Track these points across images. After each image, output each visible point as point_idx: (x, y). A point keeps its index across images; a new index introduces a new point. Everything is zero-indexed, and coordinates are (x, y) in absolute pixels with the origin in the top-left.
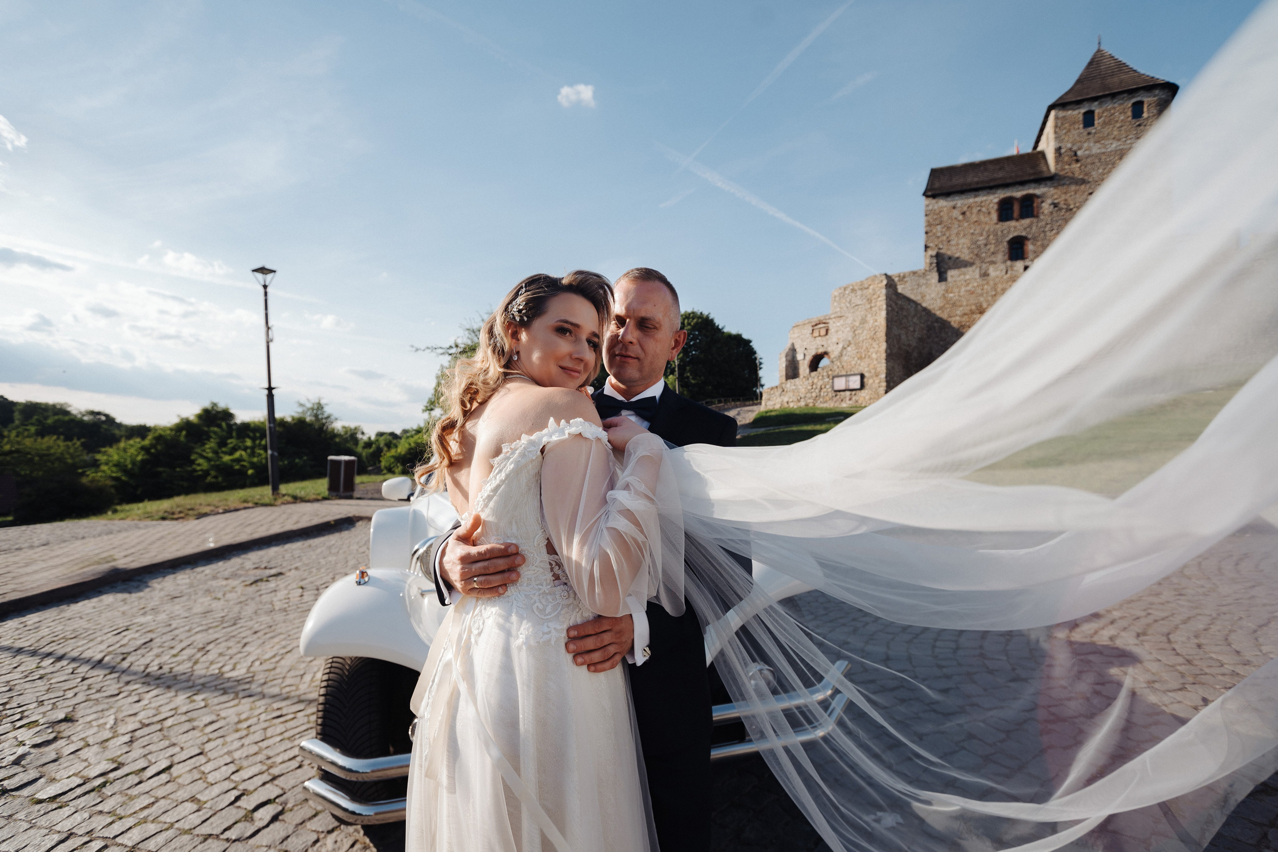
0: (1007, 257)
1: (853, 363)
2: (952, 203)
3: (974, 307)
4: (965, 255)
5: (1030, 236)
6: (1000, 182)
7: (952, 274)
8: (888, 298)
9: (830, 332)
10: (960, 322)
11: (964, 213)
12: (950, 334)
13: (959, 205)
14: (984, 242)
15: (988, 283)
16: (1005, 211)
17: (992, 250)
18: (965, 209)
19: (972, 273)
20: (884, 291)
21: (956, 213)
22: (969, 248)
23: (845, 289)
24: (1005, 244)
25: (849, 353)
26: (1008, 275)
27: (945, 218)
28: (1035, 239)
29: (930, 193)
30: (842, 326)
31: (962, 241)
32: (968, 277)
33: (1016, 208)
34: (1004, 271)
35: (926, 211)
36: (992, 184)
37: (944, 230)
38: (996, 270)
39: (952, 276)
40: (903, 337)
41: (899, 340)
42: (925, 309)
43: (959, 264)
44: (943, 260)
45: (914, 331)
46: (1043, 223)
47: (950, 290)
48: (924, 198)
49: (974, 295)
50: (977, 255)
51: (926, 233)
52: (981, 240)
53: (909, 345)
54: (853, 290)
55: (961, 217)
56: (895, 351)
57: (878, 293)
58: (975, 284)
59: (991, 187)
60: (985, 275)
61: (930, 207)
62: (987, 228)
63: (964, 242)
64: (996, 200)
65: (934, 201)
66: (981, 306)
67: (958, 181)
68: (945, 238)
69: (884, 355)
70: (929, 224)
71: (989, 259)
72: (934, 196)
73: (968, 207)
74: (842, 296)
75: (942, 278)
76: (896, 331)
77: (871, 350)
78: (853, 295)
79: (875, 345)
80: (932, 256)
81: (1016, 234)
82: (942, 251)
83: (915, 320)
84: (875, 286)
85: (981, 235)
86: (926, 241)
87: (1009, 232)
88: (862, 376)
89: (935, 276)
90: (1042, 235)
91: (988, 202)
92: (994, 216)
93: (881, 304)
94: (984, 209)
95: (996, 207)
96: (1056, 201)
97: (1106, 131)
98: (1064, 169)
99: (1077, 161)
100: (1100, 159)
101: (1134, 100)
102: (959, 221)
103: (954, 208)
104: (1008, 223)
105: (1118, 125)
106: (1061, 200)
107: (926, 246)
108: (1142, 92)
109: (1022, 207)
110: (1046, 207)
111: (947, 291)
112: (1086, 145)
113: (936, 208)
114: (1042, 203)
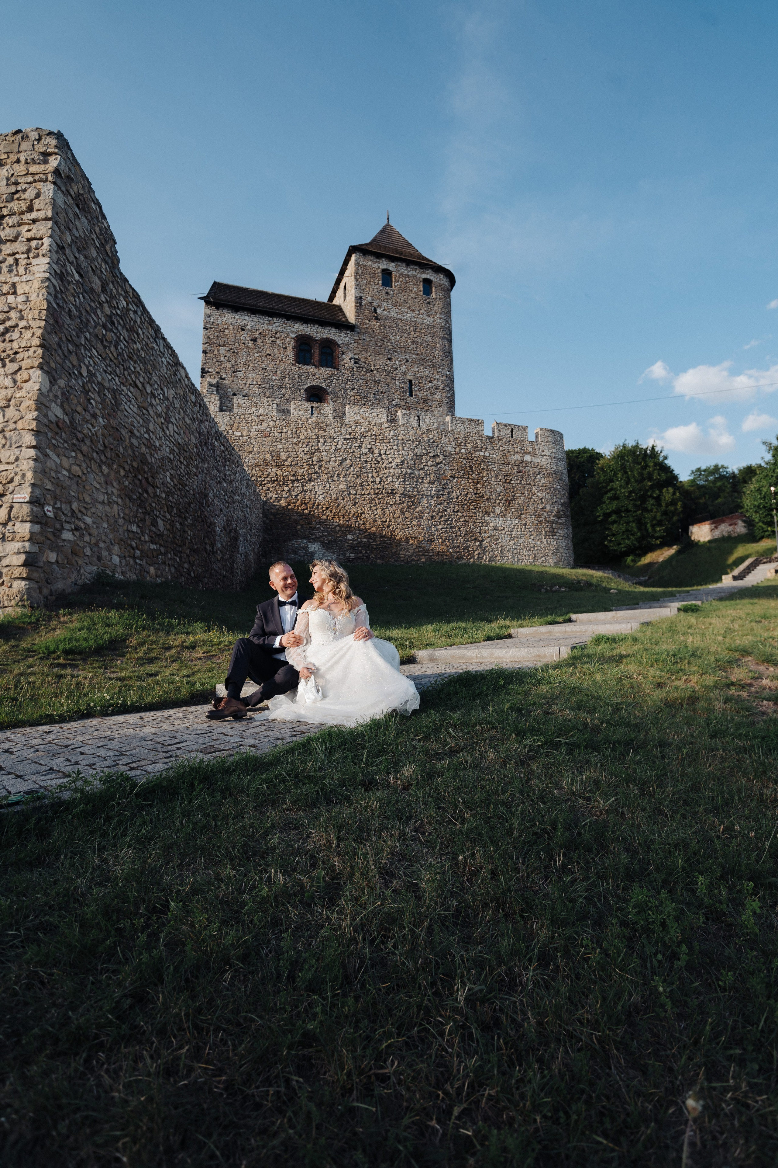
2: (241, 322)
3: (268, 456)
4: (254, 394)
5: (329, 389)
6: (300, 315)
7: (239, 405)
11: (254, 340)
13: (249, 327)
15: (288, 425)
16: (303, 351)
17: (287, 396)
18: (257, 334)
21: (244, 337)
24: (303, 391)
27: (231, 340)
28: (336, 395)
29: (211, 302)
31: (251, 375)
32: (261, 411)
33: (316, 352)
34: (310, 412)
35: (206, 323)
37: (228, 355)
39: (239, 407)
46: (344, 378)
47: (236, 425)
48: (203, 302)
49: (269, 439)
51: (205, 352)
52: (275, 380)
55: (251, 344)
58: (271, 424)
59: (287, 318)
60: (285, 411)
61: (212, 319)
62: (282, 366)
63: (253, 376)
64: (293, 335)
65: (216, 310)
66: (279, 456)
67: (248, 301)
68: (227, 365)
70: (208, 341)
72: (216, 305)
73: (260, 333)
75: (226, 407)
80: (209, 383)
81: (314, 383)
82: (222, 380)
85: (275, 373)
86: (204, 364)
87: (307, 378)
90: (343, 393)
91: (284, 335)
92: (291, 354)
94: (278, 342)
95: (292, 343)
96: (356, 357)
97: (403, 297)
98: (364, 323)
99: (377, 319)
100: (397, 325)
101: (424, 276)
102: (247, 347)
103: (243, 330)
104: (305, 367)
105: (412, 295)
106: (361, 357)
107: (203, 369)
108: (430, 271)
109: (322, 354)
110: (347, 360)
111: (232, 426)
112: (385, 304)
113: (219, 322)
114: (343, 353)
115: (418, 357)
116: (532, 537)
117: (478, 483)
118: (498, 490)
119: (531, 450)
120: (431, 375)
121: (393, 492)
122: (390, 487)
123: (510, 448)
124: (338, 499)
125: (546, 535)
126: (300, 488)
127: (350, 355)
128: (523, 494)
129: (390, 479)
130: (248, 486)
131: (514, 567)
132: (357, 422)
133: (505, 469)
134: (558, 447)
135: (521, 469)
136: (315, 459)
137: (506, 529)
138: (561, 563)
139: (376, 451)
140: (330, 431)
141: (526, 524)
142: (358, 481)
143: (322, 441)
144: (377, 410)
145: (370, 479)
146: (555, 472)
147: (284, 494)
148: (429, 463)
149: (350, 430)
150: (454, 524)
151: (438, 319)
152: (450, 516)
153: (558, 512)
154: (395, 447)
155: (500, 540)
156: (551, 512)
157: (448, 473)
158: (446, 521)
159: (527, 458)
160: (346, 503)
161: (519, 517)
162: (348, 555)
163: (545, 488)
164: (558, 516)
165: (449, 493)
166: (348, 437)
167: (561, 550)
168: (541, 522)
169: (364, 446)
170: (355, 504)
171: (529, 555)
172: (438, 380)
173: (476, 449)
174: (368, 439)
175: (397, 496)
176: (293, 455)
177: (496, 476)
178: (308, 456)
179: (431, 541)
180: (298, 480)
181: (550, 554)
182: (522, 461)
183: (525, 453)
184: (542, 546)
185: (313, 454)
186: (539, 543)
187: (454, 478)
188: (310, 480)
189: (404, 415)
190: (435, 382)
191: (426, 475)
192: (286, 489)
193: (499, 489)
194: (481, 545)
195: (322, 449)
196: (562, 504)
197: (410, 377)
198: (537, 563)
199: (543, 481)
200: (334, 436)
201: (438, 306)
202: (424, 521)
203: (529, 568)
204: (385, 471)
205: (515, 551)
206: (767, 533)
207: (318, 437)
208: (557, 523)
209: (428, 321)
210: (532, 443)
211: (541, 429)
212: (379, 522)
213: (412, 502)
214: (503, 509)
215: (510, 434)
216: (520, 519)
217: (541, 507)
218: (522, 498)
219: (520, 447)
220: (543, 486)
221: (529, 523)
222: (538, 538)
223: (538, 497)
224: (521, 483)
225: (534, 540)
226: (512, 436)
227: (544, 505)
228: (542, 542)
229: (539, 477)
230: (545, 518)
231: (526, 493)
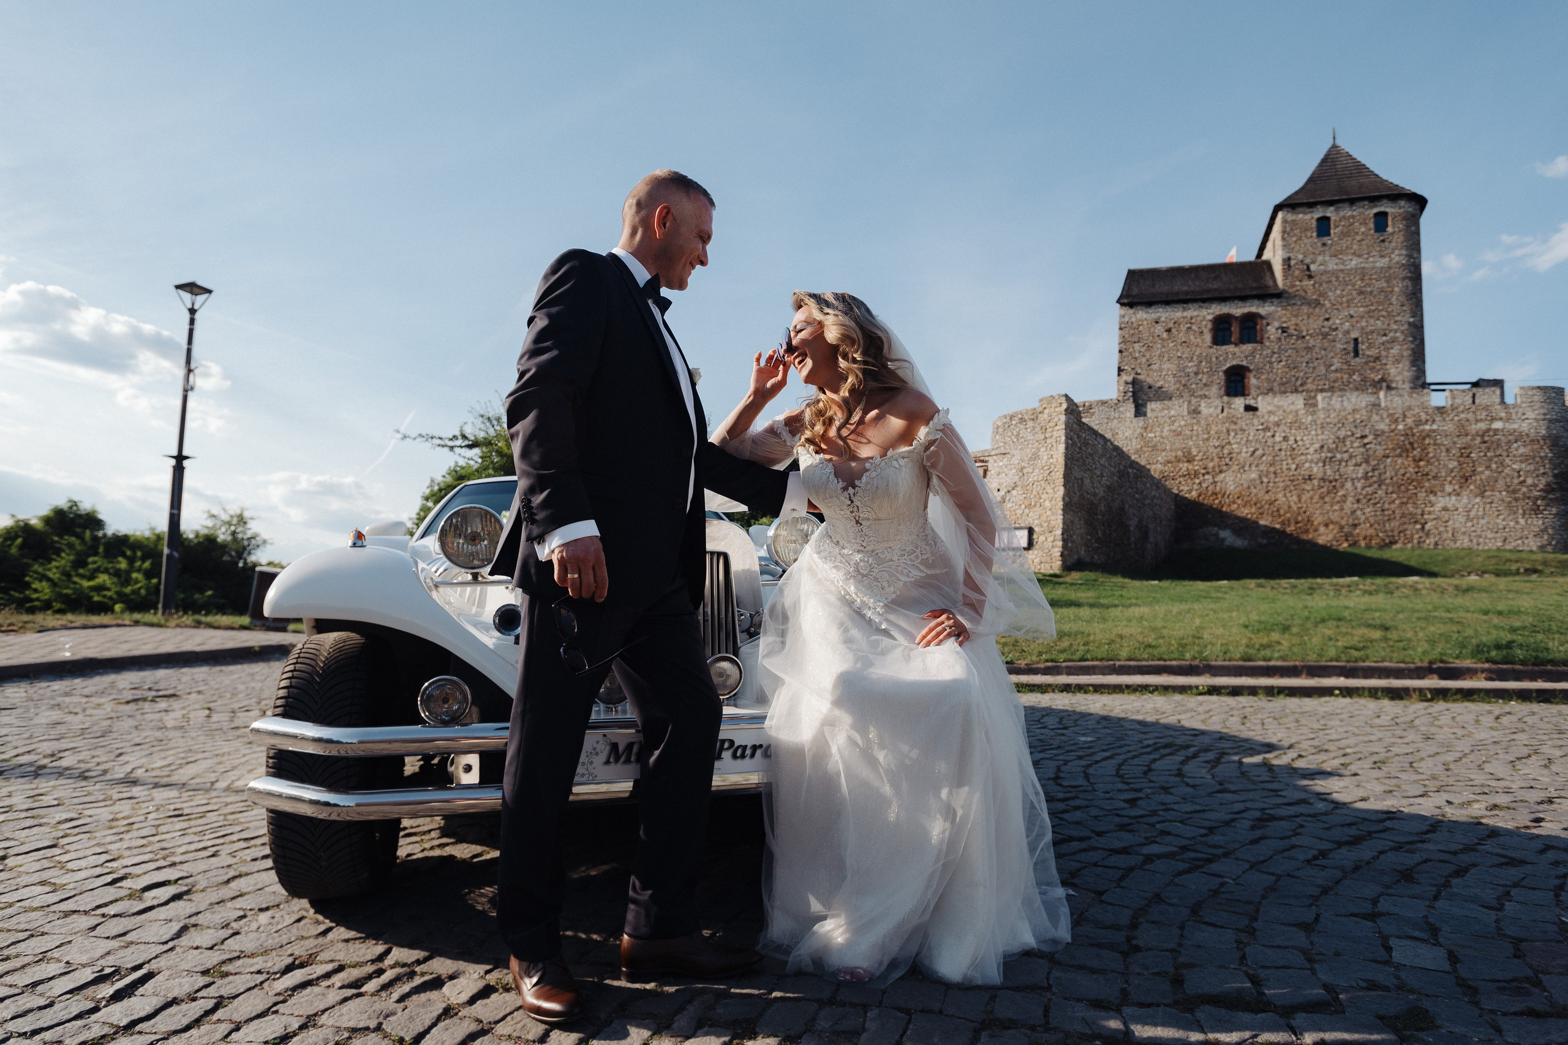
0: (1222, 391)
1: (1019, 512)
2: (1154, 316)
3: (1180, 453)
4: (1170, 384)
5: (1252, 367)
6: (1216, 295)
7: (1152, 407)
8: (1068, 427)
9: (989, 473)
10: (1162, 472)
11: (1169, 330)
12: (1148, 485)
13: (1163, 319)
14: (1195, 369)
15: (1198, 422)
16: (1221, 331)
17: (1204, 381)
18: (1171, 325)
19: (1178, 408)
20: (1063, 418)
21: (1159, 329)
22: (1174, 376)
23: (1012, 417)
24: (1221, 374)
25: (1013, 499)
26: (1225, 414)
27: (1146, 335)
28: (1259, 371)
29: (1126, 301)
30: (1006, 466)
31: (1166, 366)
32: (1173, 413)
33: (1235, 329)
34: (1220, 408)
35: (1121, 323)
36: (1205, 296)
37: (1143, 350)
38: (1209, 406)
39: (1152, 410)
40: (1087, 482)
41: (1081, 487)
42: (1117, 449)
43: (1161, 395)
44: (1142, 387)
45: (1102, 476)
46: (1269, 351)
47: (1149, 427)
48: (1118, 305)
49: (1180, 437)
50: (1184, 385)
51: (1121, 352)
52: (1191, 367)
53: (1095, 494)
54: (1022, 420)
55: (1165, 335)
56: (1075, 499)
57: (1056, 419)
58: (1183, 423)
59: (1204, 299)
60: (1196, 412)
61: (1126, 319)
62: (1198, 351)
63: (1169, 367)
64: (1210, 317)
65: (1131, 311)
66: (1190, 452)
67: (1162, 288)
68: (1144, 360)
69: (1060, 504)
70: (1124, 341)
71: (1200, 393)
72: (1131, 305)
73: (1175, 322)
74: (1007, 426)
75: (1140, 411)
76: (1077, 473)
77: (1044, 496)
78: (1022, 426)
79: (1049, 490)
80: (1127, 383)
81: (1234, 363)
82: (1139, 377)
83: (1103, 461)
84: (1052, 410)
85: (1191, 360)
86: (1120, 362)
87: (1225, 360)
88: (1031, 531)
89: (1130, 408)
90: (1267, 367)
91: (1199, 319)
92: (1208, 337)
93: (1059, 434)
94: (1194, 327)
95: (1210, 326)
96: (1284, 325)
97: (1344, 243)
98: (1295, 286)
99: (1310, 277)
100: (1337, 278)
101: (1376, 210)
102: (1163, 339)
103: (1157, 322)
104: (1224, 347)
105: (1358, 238)
106: (1291, 324)
107: (1119, 368)
108: (1385, 201)
109: (1242, 329)
110: (1272, 331)
111: (1146, 428)
112: (1320, 258)
113: (1133, 320)
114: (1268, 324)
115: (1367, 309)
116: (1501, 517)
117: (1421, 460)
118: (1451, 466)
119: (1503, 415)
120: (1385, 327)
121: (1310, 478)
122: (1308, 473)
123: (1470, 416)
124: (1249, 488)
125: (1524, 514)
126: (1211, 480)
127: (1276, 324)
128: (1488, 467)
129: (1307, 465)
130: (1158, 488)
132: (1270, 412)
133: (1461, 442)
134: (1557, 405)
135: (1486, 438)
136: (1226, 451)
137: (1461, 510)
138: (1550, 547)
139: (1292, 438)
140: (1242, 424)
141: (1491, 502)
142: (1272, 469)
143: (1232, 434)
144: (1292, 397)
145: (1285, 467)
146: (1545, 437)
147: (1195, 487)
148: (1356, 445)
149: (1262, 420)
150: (1386, 506)
151: (1398, 256)
152: (1381, 498)
153: (1548, 484)
154: (1313, 432)
155: (1451, 522)
156: (1535, 485)
157: (1380, 451)
158: (1375, 504)
159: (1498, 425)
160: (1258, 492)
161: (1482, 494)
162: (1260, 540)
163: (1525, 458)
164: (1547, 490)
165: (1380, 474)
166: (1260, 427)
167: (1550, 531)
168: (1516, 499)
169: (1277, 434)
170: (1268, 492)
171: (1495, 538)
172: (1396, 331)
173: (1418, 423)
174: (1282, 427)
175: (1315, 482)
176: (1204, 449)
177: (1448, 450)
178: (1219, 449)
179: (1355, 526)
180: (1208, 473)
181: (1531, 536)
182: (1489, 430)
183: (1493, 419)
184: (1518, 526)
185: (1223, 447)
186: (1512, 524)
187: (1388, 457)
188: (1221, 472)
189: (1324, 399)
190: (1392, 334)
191: (1351, 457)
192: (1197, 481)
193: (1452, 464)
194: (1423, 528)
195: (1232, 441)
196: (1555, 476)
197: (1354, 335)
198: (1509, 547)
200: (1245, 427)
201: (1399, 238)
202: (1349, 505)
204: (1303, 457)
205: (1474, 534)
207: (1228, 431)
208: (1544, 499)
209: (1382, 263)
210: (1506, 406)
212: (1295, 508)
213: (1334, 487)
214: (1457, 487)
215: (1471, 401)
216: (1483, 497)
217: (1516, 481)
218: (1487, 473)
219: (1485, 413)
220: (1521, 455)
221: (1496, 500)
222: (1511, 517)
223: (1514, 470)
224: (1485, 455)
225: (1504, 520)
226: (1474, 402)
227: (1522, 479)
228: (1517, 523)
229: (1515, 445)
230: (1524, 494)
231: (1494, 466)
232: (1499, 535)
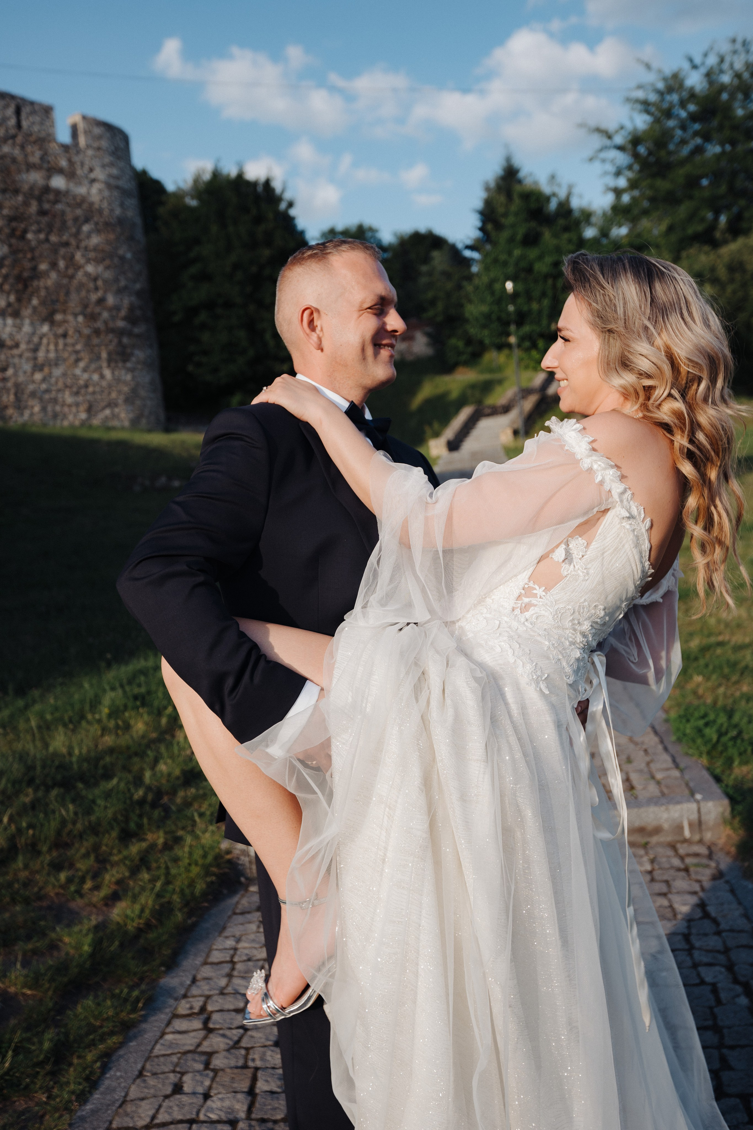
116: (82, 364)
119: (63, 163)
123: (17, 152)
125: (110, 361)
128: (54, 265)
131: (47, 431)
134: (122, 164)
135: (46, 206)
137: (23, 346)
138: (144, 421)
141: (65, 336)
146: (121, 221)
153: (132, 309)
155: (10, 372)
156: (117, 308)
159: (58, 182)
161: (49, 319)
163: (101, 256)
164: (131, 319)
167: (143, 393)
168: (97, 332)
171: (77, 405)
181: (120, 401)
182: (47, 189)
183: (53, 170)
184: (104, 384)
186: (96, 377)
196: (139, 294)
198: (96, 422)
199: (95, 240)
203: (84, 433)
205: (47, 396)
206: (464, 357)
208: (130, 334)
210: (65, 148)
211: (84, 118)
214: (12, 298)
215: (13, 122)
216: (53, 323)
217: (94, 297)
218: (53, 275)
219: (38, 154)
220: (95, 249)
221: (71, 332)
222: (93, 366)
223: (87, 274)
224: (47, 240)
225: (85, 370)
226: (19, 125)
227: (100, 294)
228: (102, 377)
229: (86, 228)
230: (106, 323)
231: (62, 264)
232: (80, 399)
